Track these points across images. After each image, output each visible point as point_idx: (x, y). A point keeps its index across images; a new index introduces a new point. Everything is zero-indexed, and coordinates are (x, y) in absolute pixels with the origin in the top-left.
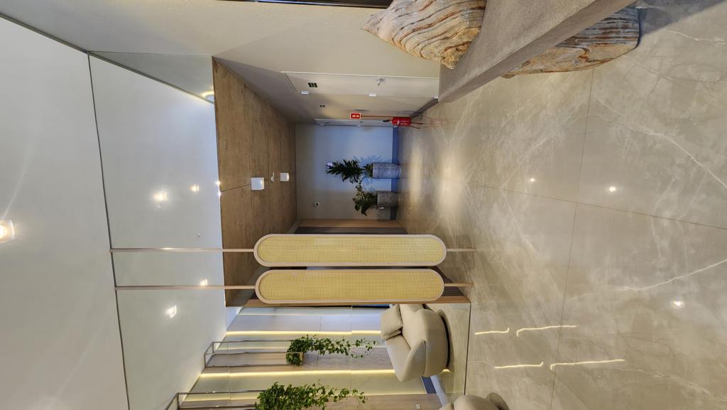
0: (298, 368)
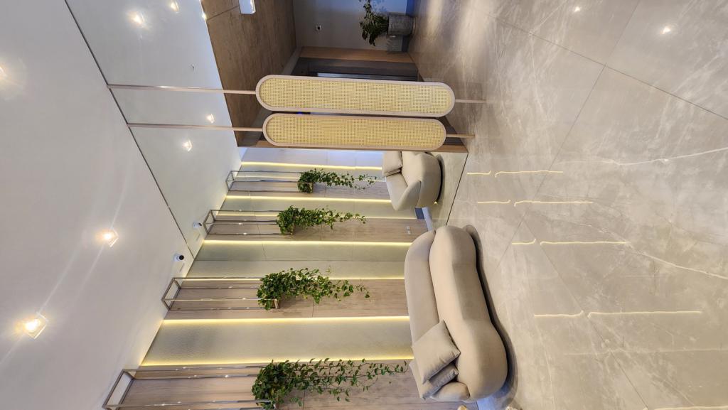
0: (309, 195)
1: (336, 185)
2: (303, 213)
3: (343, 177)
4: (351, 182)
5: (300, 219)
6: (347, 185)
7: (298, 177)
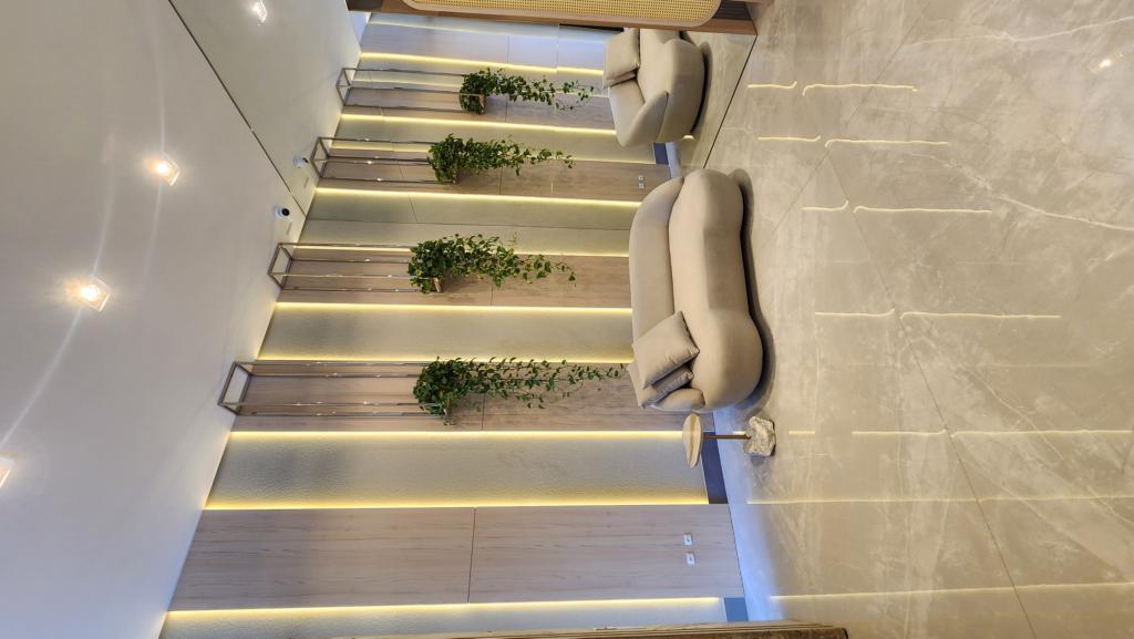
0: (478, 116)
1: (525, 99)
2: (470, 147)
3: (536, 85)
4: (551, 94)
5: (466, 158)
6: (542, 100)
7: (458, 85)
